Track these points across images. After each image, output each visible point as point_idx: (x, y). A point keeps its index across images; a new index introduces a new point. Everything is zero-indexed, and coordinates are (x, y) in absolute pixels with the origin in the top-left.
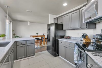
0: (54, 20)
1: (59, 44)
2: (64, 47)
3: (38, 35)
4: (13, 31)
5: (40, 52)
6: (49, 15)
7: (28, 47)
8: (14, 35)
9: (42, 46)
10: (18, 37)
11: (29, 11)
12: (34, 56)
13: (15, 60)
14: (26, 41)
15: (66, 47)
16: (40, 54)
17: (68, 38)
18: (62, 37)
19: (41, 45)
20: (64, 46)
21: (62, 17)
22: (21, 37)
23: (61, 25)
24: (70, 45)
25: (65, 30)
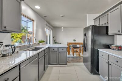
0: (95, 22)
1: (99, 57)
2: (108, 64)
3: (75, 42)
4: (53, 37)
5: (74, 63)
6: (86, 16)
7: (59, 54)
8: (54, 41)
9: (79, 56)
10: (57, 43)
11: (63, 16)
12: (66, 66)
13: (48, 64)
14: (58, 48)
15: (110, 65)
16: (74, 65)
17: (118, 50)
18: (108, 47)
19: (78, 54)
20: (107, 62)
21: (107, 14)
22: (60, 44)
23: (105, 28)
24: (117, 62)
25: (113, 35)
